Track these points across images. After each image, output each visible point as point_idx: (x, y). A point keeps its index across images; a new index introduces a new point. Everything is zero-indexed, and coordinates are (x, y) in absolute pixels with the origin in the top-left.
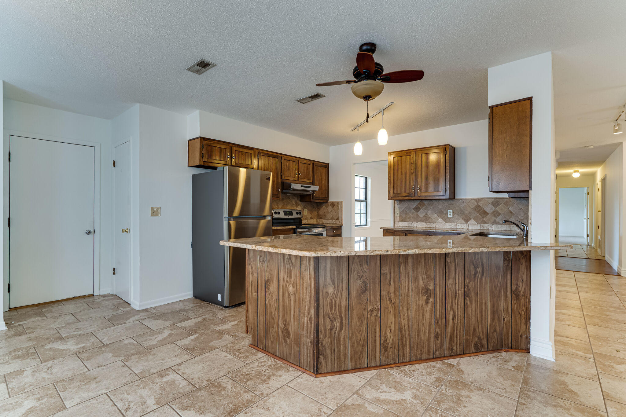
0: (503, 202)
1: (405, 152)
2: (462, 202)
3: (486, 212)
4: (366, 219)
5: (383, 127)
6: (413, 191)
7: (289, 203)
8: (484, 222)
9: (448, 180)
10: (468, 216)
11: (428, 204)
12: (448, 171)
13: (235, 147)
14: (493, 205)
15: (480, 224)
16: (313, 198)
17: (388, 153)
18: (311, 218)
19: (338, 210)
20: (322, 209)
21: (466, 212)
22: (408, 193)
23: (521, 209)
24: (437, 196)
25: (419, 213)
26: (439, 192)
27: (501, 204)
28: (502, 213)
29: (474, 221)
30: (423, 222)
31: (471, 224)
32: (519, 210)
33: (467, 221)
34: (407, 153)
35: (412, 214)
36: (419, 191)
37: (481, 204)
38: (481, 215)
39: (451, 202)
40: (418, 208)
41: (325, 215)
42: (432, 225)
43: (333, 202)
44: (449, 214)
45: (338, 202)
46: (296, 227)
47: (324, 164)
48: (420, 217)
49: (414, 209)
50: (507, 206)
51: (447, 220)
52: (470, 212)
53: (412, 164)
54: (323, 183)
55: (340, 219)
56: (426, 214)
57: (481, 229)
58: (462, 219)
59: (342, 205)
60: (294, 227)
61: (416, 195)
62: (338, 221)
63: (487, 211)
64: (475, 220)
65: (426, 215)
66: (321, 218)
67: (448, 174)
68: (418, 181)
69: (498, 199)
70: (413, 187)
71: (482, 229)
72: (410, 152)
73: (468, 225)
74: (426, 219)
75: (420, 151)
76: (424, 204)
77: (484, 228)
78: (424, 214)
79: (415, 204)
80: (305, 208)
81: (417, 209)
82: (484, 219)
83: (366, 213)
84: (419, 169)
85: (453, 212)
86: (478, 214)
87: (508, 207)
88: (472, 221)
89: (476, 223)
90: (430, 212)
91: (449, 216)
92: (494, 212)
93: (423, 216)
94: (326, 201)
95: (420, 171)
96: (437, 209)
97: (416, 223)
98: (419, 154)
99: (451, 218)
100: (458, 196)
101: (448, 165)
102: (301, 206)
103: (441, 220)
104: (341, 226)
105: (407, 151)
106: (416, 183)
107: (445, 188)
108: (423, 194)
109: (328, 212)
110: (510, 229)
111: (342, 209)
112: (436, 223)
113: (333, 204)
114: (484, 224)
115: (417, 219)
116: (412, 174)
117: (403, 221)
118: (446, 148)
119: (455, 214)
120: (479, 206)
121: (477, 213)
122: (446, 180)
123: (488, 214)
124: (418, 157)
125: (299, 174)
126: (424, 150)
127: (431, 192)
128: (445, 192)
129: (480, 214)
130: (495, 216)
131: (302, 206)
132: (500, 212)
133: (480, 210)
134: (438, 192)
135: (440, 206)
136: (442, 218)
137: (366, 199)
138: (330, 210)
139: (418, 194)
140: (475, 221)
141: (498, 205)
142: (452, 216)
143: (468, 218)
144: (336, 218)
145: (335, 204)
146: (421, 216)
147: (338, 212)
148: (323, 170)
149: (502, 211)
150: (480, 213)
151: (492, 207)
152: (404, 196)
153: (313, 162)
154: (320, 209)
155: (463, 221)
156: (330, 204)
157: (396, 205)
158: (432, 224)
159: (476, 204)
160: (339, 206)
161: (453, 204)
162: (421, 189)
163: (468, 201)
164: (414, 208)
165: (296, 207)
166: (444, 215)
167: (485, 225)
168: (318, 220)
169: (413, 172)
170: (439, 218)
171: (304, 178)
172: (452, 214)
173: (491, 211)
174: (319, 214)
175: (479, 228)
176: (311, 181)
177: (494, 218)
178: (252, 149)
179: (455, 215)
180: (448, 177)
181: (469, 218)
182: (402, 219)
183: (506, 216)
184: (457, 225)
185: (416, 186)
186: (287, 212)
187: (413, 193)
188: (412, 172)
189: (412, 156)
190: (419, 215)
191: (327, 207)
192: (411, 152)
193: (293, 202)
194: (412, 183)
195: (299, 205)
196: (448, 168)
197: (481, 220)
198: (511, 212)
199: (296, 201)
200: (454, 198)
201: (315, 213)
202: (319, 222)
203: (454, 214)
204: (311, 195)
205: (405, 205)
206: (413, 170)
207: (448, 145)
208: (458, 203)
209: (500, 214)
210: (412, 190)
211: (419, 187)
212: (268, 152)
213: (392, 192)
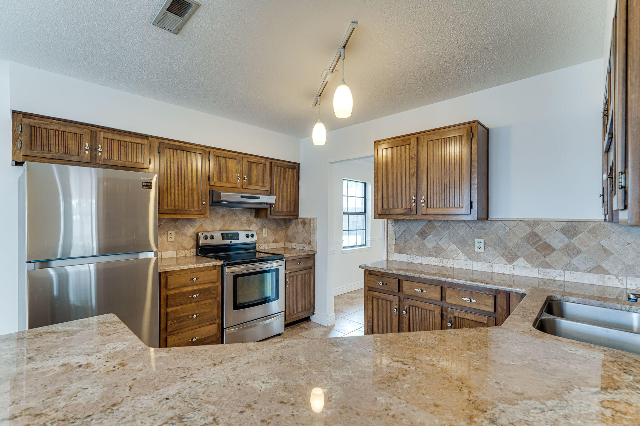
0: (588, 229)
1: (401, 139)
2: (502, 226)
3: (550, 246)
4: (365, 237)
5: (344, 82)
6: (414, 204)
7: (235, 221)
8: (546, 265)
9: (476, 186)
10: (514, 252)
11: (440, 226)
12: (475, 170)
13: (103, 131)
14: (564, 234)
15: (537, 267)
16: (271, 214)
17: (375, 142)
18: (275, 241)
19: (310, 230)
20: (291, 228)
21: (510, 244)
22: (406, 209)
23: (629, 244)
24: (455, 215)
25: (426, 241)
26: (460, 208)
27: (581, 232)
28: (584, 249)
29: (526, 262)
30: (432, 256)
31: (519, 266)
32: (623, 245)
33: (511, 259)
34: (403, 141)
35: (415, 242)
36: (423, 205)
37: (538, 230)
38: (540, 252)
39: (481, 224)
40: (425, 232)
41: (294, 237)
42: (447, 262)
43: (304, 219)
44: (477, 245)
45: (310, 219)
46: (224, 262)
47: (291, 164)
48: (427, 248)
49: (417, 234)
50: (596, 237)
51: (474, 256)
52: (516, 245)
53: (412, 158)
54: (289, 191)
55: (313, 244)
56: (438, 244)
57: (540, 276)
58: (502, 256)
59: (314, 223)
60: (220, 263)
61: (419, 212)
62: (310, 246)
63: (551, 244)
64: (527, 259)
65: (437, 246)
66: (290, 241)
67: (475, 175)
68: (421, 187)
69: (575, 223)
70: (414, 198)
71: (542, 277)
72: (408, 139)
73: (514, 269)
74: (437, 252)
75: (426, 136)
76: (434, 227)
77: (545, 275)
78: (435, 243)
79: (418, 227)
80: (264, 227)
81: (423, 234)
82: (546, 259)
83: (365, 230)
84: (424, 167)
85: (485, 243)
86: (533, 250)
87: (599, 238)
88: (521, 261)
89: (529, 265)
90: (443, 240)
91: (477, 250)
92: (566, 246)
93: (433, 247)
94: (296, 216)
95: (425, 172)
96: (456, 236)
97: (420, 257)
98: (423, 141)
99: (480, 253)
100: (493, 215)
101: (477, 159)
102: (256, 224)
103: (462, 256)
104: (314, 255)
105: (404, 138)
106: (419, 192)
107: (471, 201)
108: (431, 211)
109: (298, 232)
110: (603, 283)
111: (315, 229)
112: (454, 259)
113: (304, 222)
114: (545, 268)
115: (422, 251)
116: (412, 175)
117: (400, 252)
118: (471, 127)
119: (489, 246)
120: (536, 235)
121: (531, 247)
122: (472, 186)
123: (553, 250)
124: (423, 146)
125: (244, 179)
126: (433, 134)
127: (445, 207)
128: (471, 208)
129: (537, 250)
130: (569, 255)
131: (258, 224)
132: (581, 247)
133: (537, 242)
134: (458, 208)
135: (462, 231)
136: (465, 252)
137: (365, 211)
138: (300, 230)
139: (422, 211)
140: (528, 261)
141: (575, 234)
142: (482, 250)
143: (514, 255)
144: (307, 242)
145: (307, 221)
146: (430, 246)
147: (311, 233)
148: (289, 174)
149: (585, 246)
150: (537, 247)
151: (563, 236)
152: (399, 213)
153: (270, 161)
154: (288, 228)
155: (504, 261)
156: (300, 221)
157: (390, 226)
158: (447, 260)
159: (529, 230)
160: (312, 225)
161: (486, 229)
162: (427, 201)
163: (513, 224)
164: (418, 232)
165: (247, 227)
166: (469, 248)
167: (548, 270)
168: (286, 243)
169: (414, 173)
170: (460, 251)
171: (254, 184)
172: (482, 245)
173: (561, 245)
174: (287, 235)
175: (536, 275)
176: (267, 188)
177: (566, 259)
178: (146, 137)
179: (489, 248)
180: (475, 181)
181: (516, 254)
182: (400, 251)
183: (594, 256)
184: (492, 266)
185: (419, 196)
186: (229, 235)
187: (414, 209)
188: (412, 172)
189: (411, 146)
190: (425, 244)
191: (297, 225)
192: (410, 139)
193: (243, 220)
194: (413, 192)
195: (252, 223)
196: (475, 164)
197: (540, 260)
198: (605, 250)
199: (248, 217)
200: (487, 219)
201: (282, 234)
202: (287, 246)
203: (487, 246)
204: (267, 209)
205: (403, 227)
206: (414, 170)
207: (477, 121)
208: (494, 227)
209: (579, 252)
210: (411, 203)
211: (423, 198)
212: (174, 143)
213: (380, 206)
